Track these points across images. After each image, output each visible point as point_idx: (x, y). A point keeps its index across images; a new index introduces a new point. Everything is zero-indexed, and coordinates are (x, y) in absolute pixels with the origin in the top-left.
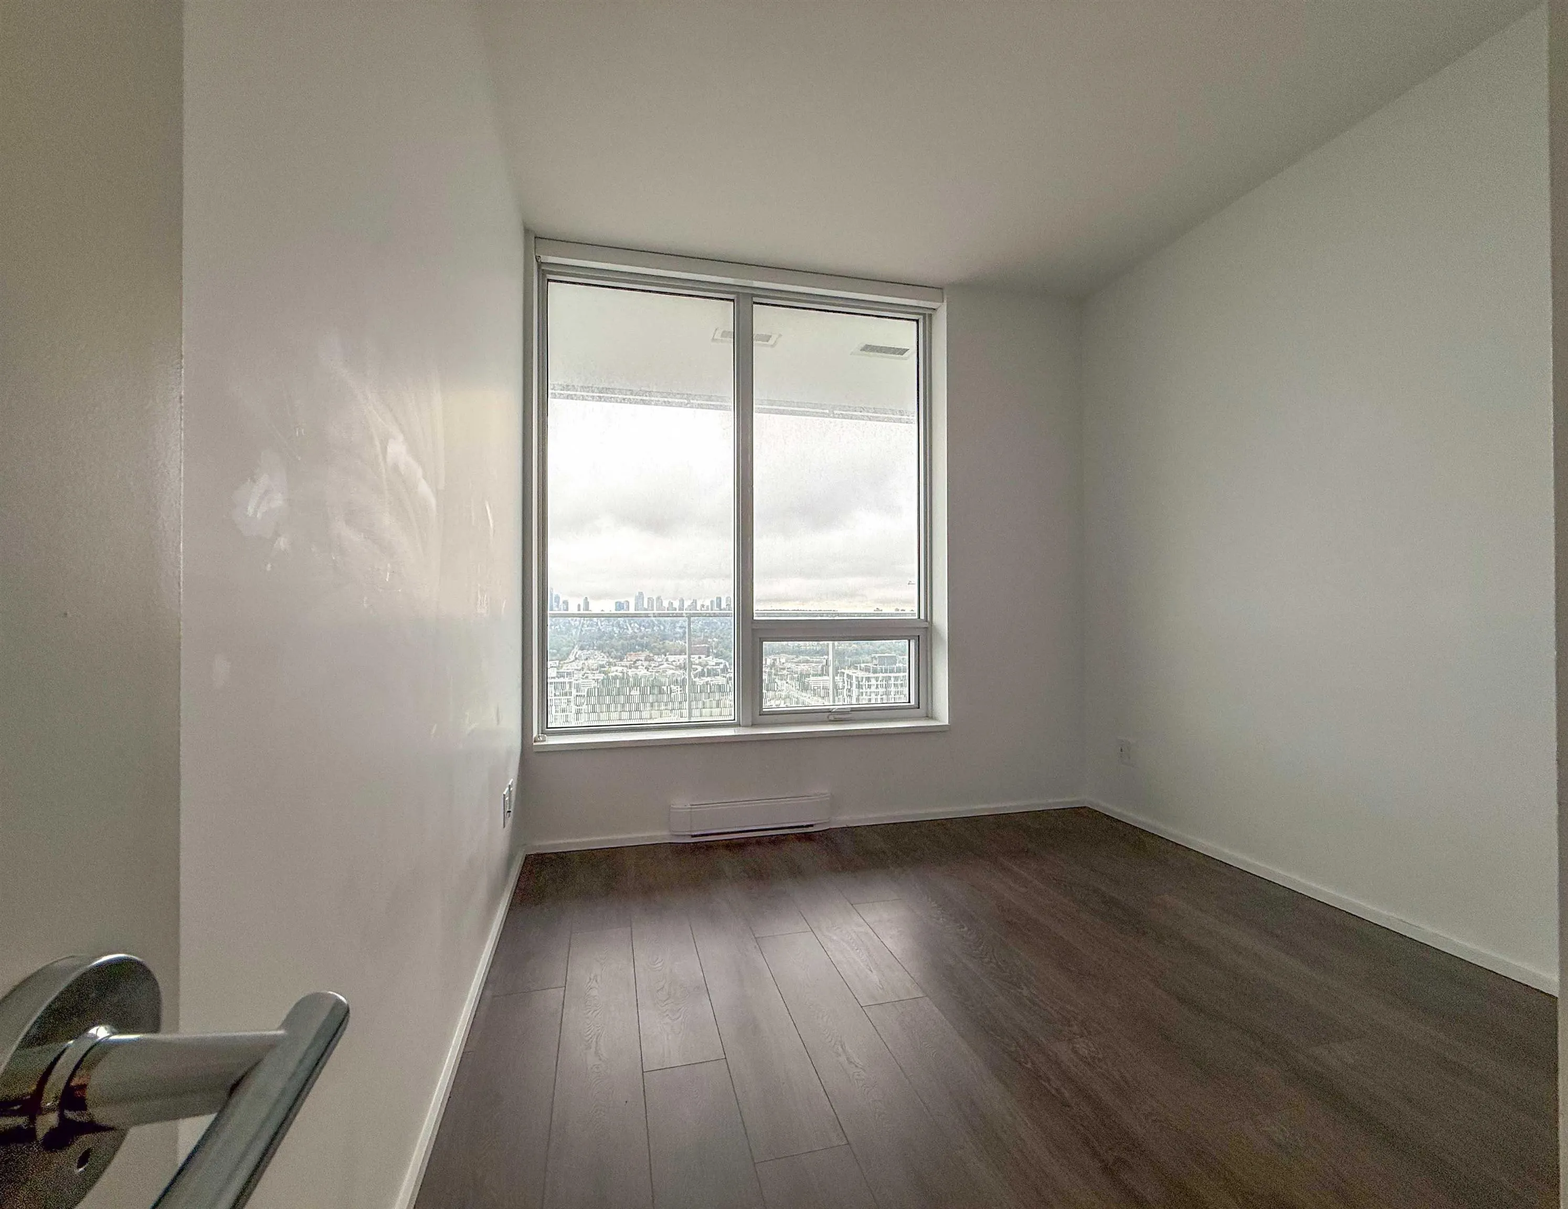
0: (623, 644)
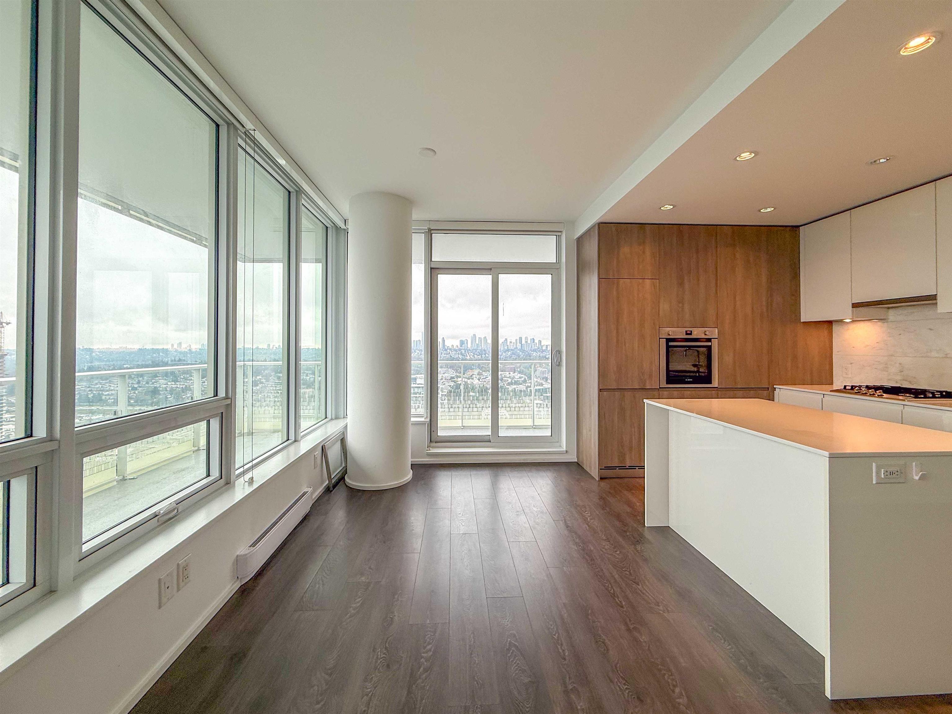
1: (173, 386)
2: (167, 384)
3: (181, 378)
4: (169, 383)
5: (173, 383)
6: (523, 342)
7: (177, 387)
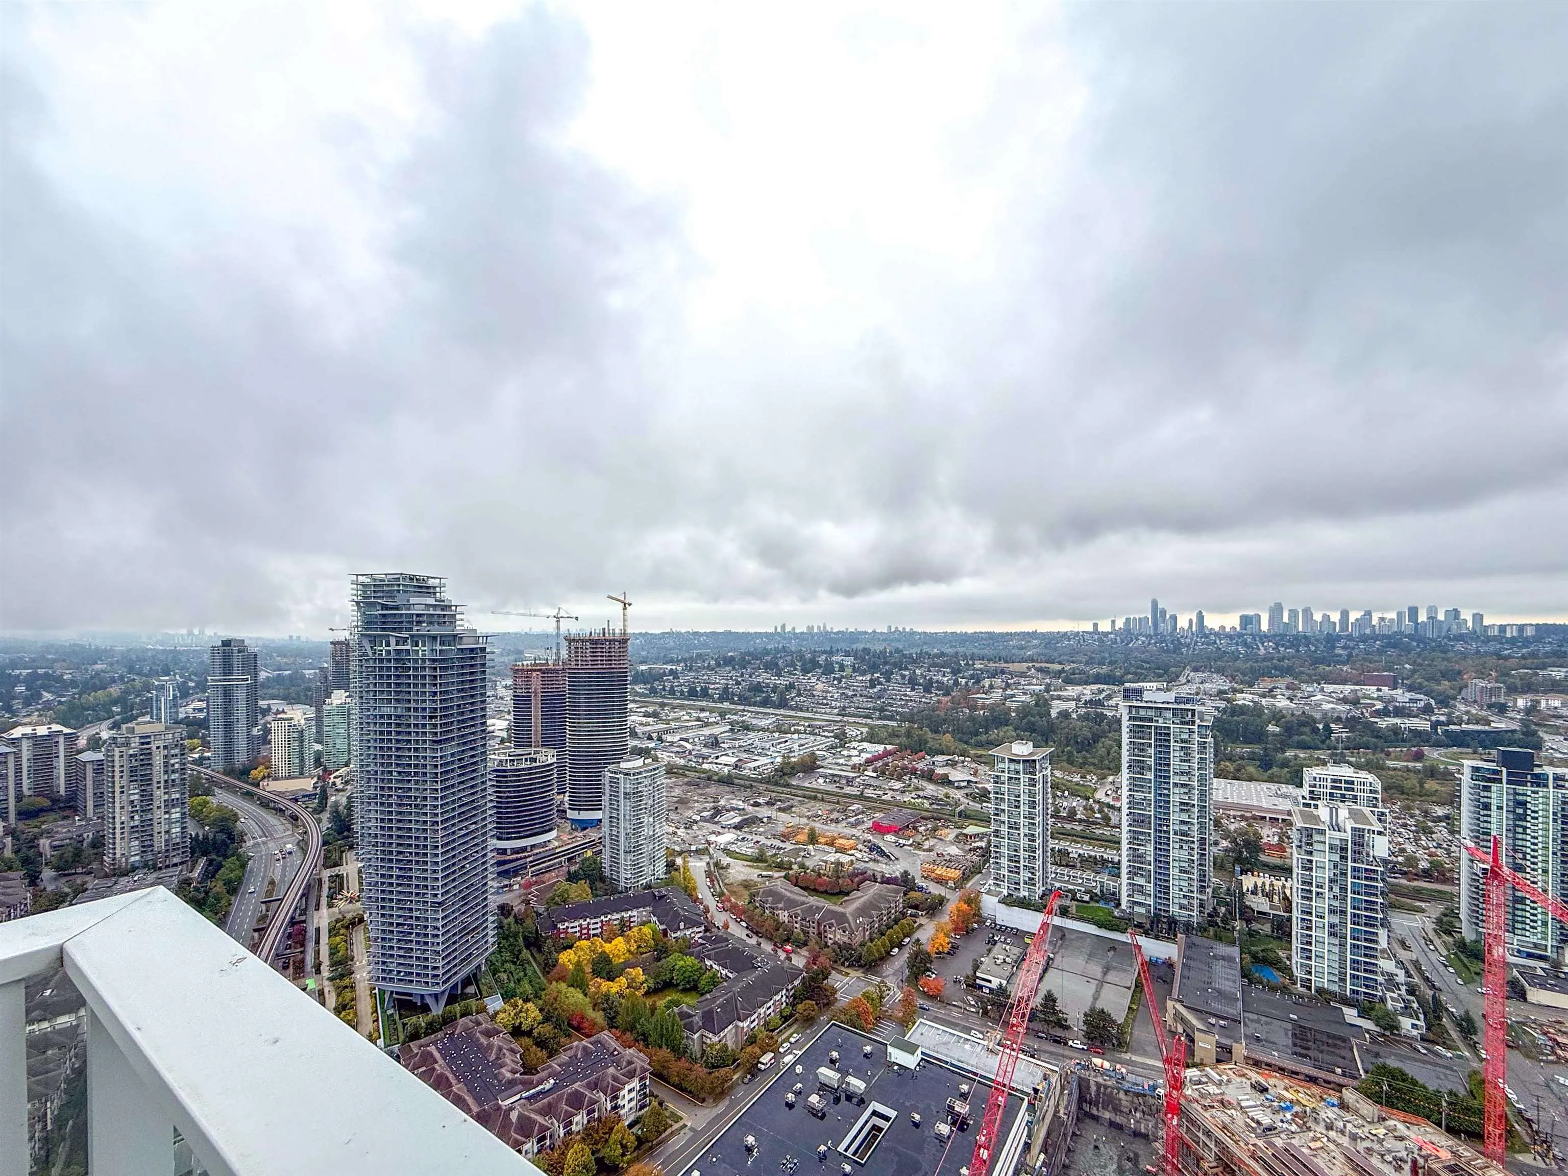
0: (1252, 667)
6: (1422, 617)
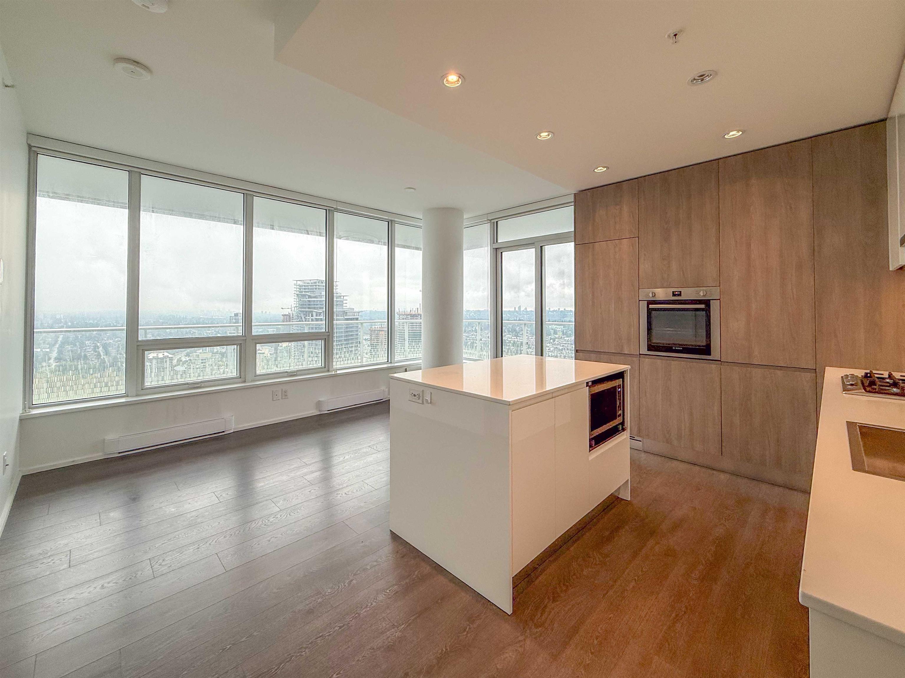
1: (515, 340)
2: (512, 338)
3: (520, 334)
4: (513, 338)
5: (515, 338)
7: (518, 341)
